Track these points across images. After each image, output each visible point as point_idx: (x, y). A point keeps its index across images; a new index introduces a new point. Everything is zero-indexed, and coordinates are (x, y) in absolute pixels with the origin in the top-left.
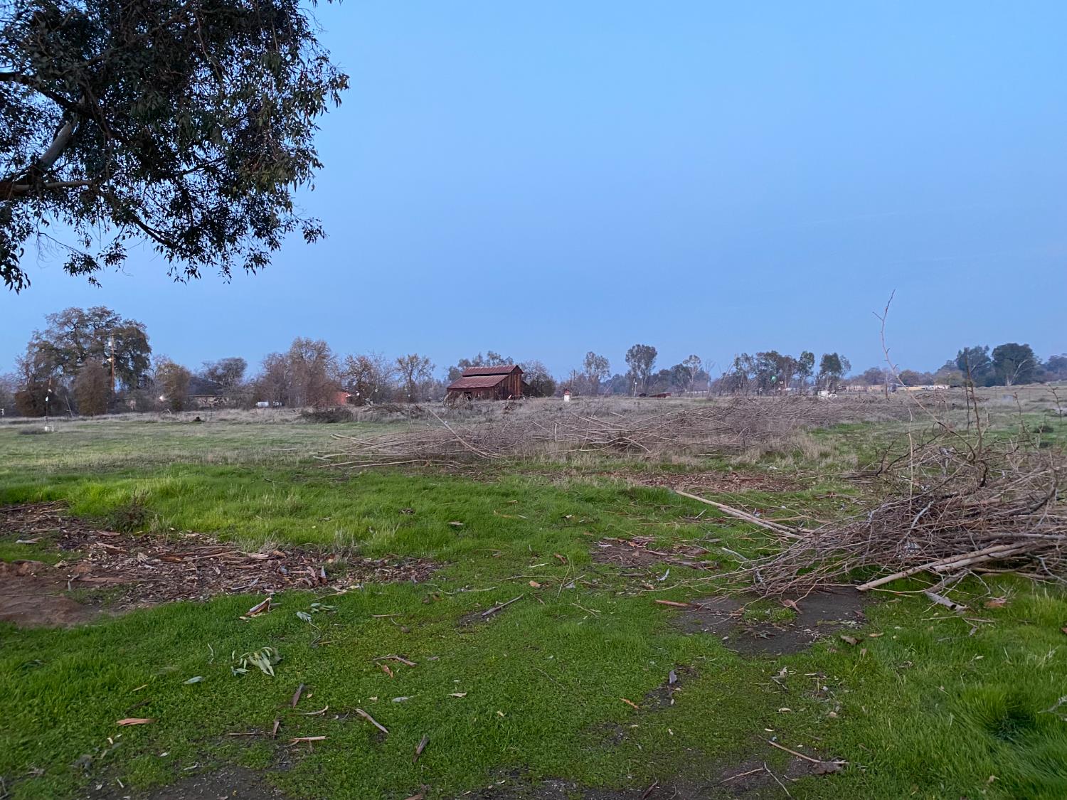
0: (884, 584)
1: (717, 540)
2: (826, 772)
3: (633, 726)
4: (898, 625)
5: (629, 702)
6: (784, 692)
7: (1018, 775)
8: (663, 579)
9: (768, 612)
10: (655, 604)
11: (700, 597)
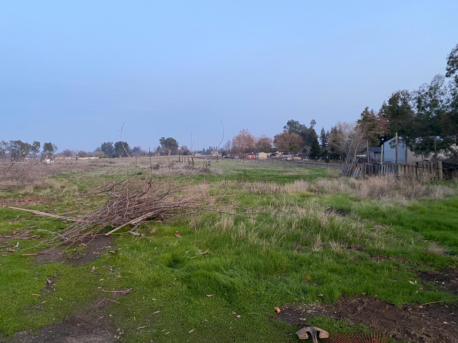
0: (115, 232)
1: (34, 227)
2: (127, 294)
3: (43, 302)
4: (126, 244)
5: (36, 294)
6: (98, 274)
7: (183, 276)
8: (17, 246)
9: (75, 249)
10: (22, 256)
11: (41, 250)
